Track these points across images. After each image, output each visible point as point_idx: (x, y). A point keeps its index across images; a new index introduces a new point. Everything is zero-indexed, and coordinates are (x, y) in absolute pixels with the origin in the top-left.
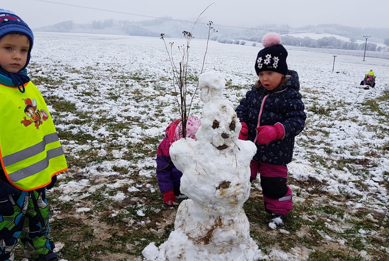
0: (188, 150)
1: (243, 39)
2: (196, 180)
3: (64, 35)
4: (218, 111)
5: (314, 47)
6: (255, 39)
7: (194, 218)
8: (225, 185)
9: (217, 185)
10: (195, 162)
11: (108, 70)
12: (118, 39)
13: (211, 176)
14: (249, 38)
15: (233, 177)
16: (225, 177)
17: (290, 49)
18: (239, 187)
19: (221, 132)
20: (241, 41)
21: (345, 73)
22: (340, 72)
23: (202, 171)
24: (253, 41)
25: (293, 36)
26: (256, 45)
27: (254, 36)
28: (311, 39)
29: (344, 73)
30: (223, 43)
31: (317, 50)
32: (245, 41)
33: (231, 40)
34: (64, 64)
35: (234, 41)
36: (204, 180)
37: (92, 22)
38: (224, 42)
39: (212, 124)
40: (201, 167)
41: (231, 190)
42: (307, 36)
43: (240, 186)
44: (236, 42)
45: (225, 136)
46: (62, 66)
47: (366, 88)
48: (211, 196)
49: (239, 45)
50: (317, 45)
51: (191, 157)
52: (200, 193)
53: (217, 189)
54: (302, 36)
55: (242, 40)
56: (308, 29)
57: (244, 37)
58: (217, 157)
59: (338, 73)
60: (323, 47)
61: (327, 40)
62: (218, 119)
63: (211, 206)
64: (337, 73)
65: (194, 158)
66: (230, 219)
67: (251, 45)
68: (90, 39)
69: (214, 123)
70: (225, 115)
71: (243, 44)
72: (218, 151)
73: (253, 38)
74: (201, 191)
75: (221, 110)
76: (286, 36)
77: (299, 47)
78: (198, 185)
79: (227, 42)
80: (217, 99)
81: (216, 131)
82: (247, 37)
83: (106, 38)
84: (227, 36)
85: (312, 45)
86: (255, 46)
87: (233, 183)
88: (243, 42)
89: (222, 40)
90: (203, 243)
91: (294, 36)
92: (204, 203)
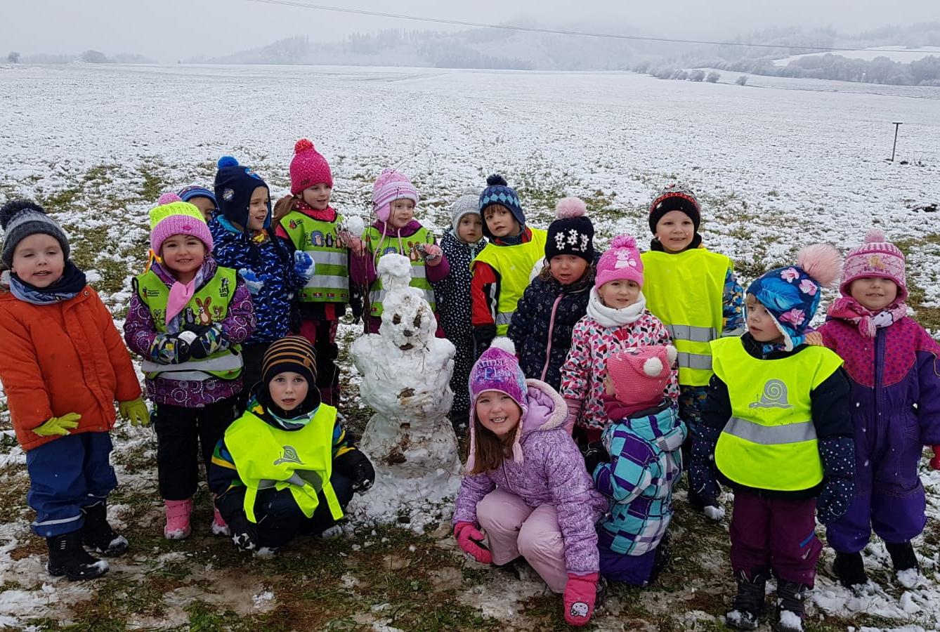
0: (368, 348)
1: (714, 68)
2: (375, 386)
3: (286, 72)
4: (400, 303)
5: (899, 82)
6: (744, 65)
7: (380, 434)
8: (408, 392)
9: (398, 393)
10: (376, 364)
11: (358, 176)
12: (409, 77)
13: (392, 381)
14: (729, 65)
15: (418, 384)
16: (408, 383)
17: (835, 91)
18: (425, 396)
19: (402, 329)
20: (708, 72)
21: (923, 163)
22: (910, 161)
23: (382, 376)
24: (738, 70)
25: (844, 56)
26: (747, 83)
27: (743, 58)
28: (894, 63)
29: (920, 163)
30: (662, 78)
31: (906, 90)
32: (717, 72)
33: (684, 70)
34: (271, 164)
35: (690, 71)
36: (384, 386)
37: (350, 38)
38: (666, 76)
39: (392, 319)
40: (381, 370)
41: (414, 399)
42: (881, 54)
43: (427, 395)
44: (696, 75)
45: (407, 333)
46: (268, 167)
47: (929, 208)
48: (392, 405)
49: (704, 84)
50: (907, 77)
51: (372, 358)
52: (380, 402)
53: (398, 397)
54: (868, 56)
55: (712, 70)
56: (886, 36)
57: (717, 62)
58: (400, 359)
59: (904, 166)
60: (924, 81)
61: (935, 63)
62: (399, 313)
63: (394, 418)
64: (902, 163)
65: (375, 360)
66: (420, 435)
67: (734, 81)
68: (344, 80)
69: (394, 318)
70: (408, 308)
71: (713, 79)
72: (401, 352)
73: (741, 64)
74: (381, 399)
75: (403, 302)
76: (826, 56)
77: (859, 84)
78: (378, 393)
79: (672, 76)
80: (398, 288)
81: (396, 328)
82: (724, 62)
83: (380, 76)
84: (675, 61)
85: (893, 77)
86: (743, 84)
87: (418, 390)
88: (713, 74)
89: (661, 70)
90: (386, 464)
91: (847, 57)
92: (387, 414)
